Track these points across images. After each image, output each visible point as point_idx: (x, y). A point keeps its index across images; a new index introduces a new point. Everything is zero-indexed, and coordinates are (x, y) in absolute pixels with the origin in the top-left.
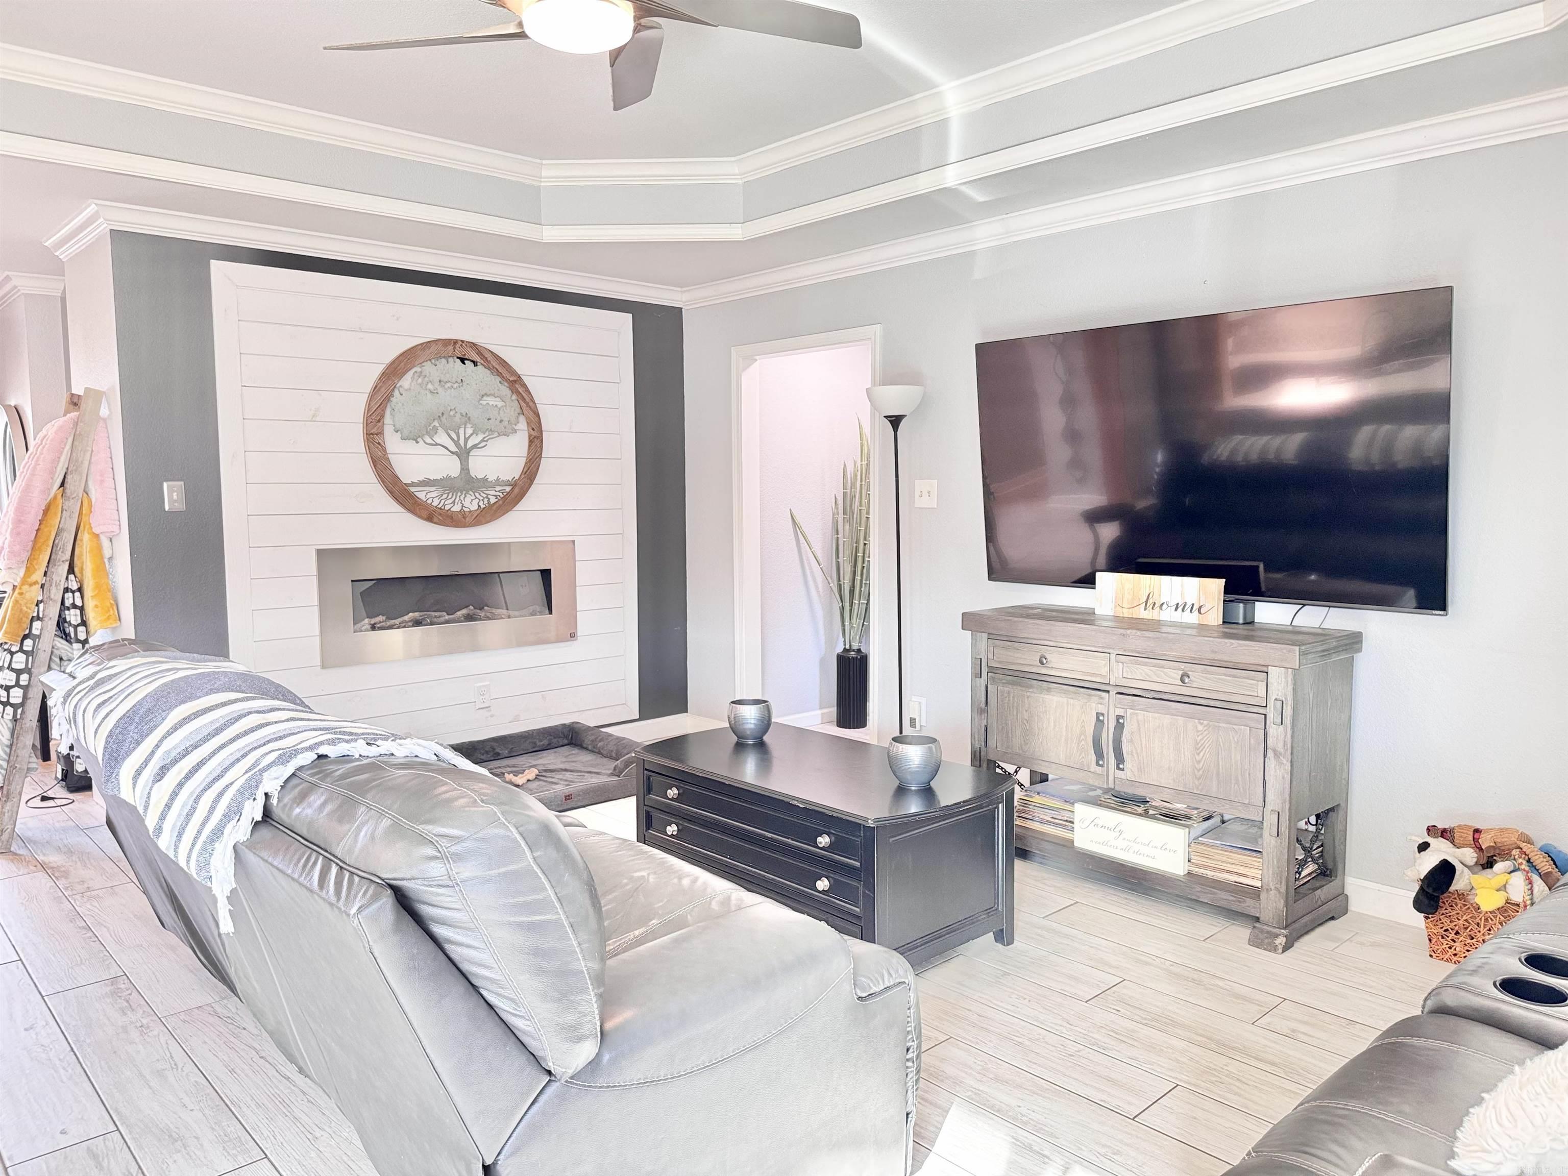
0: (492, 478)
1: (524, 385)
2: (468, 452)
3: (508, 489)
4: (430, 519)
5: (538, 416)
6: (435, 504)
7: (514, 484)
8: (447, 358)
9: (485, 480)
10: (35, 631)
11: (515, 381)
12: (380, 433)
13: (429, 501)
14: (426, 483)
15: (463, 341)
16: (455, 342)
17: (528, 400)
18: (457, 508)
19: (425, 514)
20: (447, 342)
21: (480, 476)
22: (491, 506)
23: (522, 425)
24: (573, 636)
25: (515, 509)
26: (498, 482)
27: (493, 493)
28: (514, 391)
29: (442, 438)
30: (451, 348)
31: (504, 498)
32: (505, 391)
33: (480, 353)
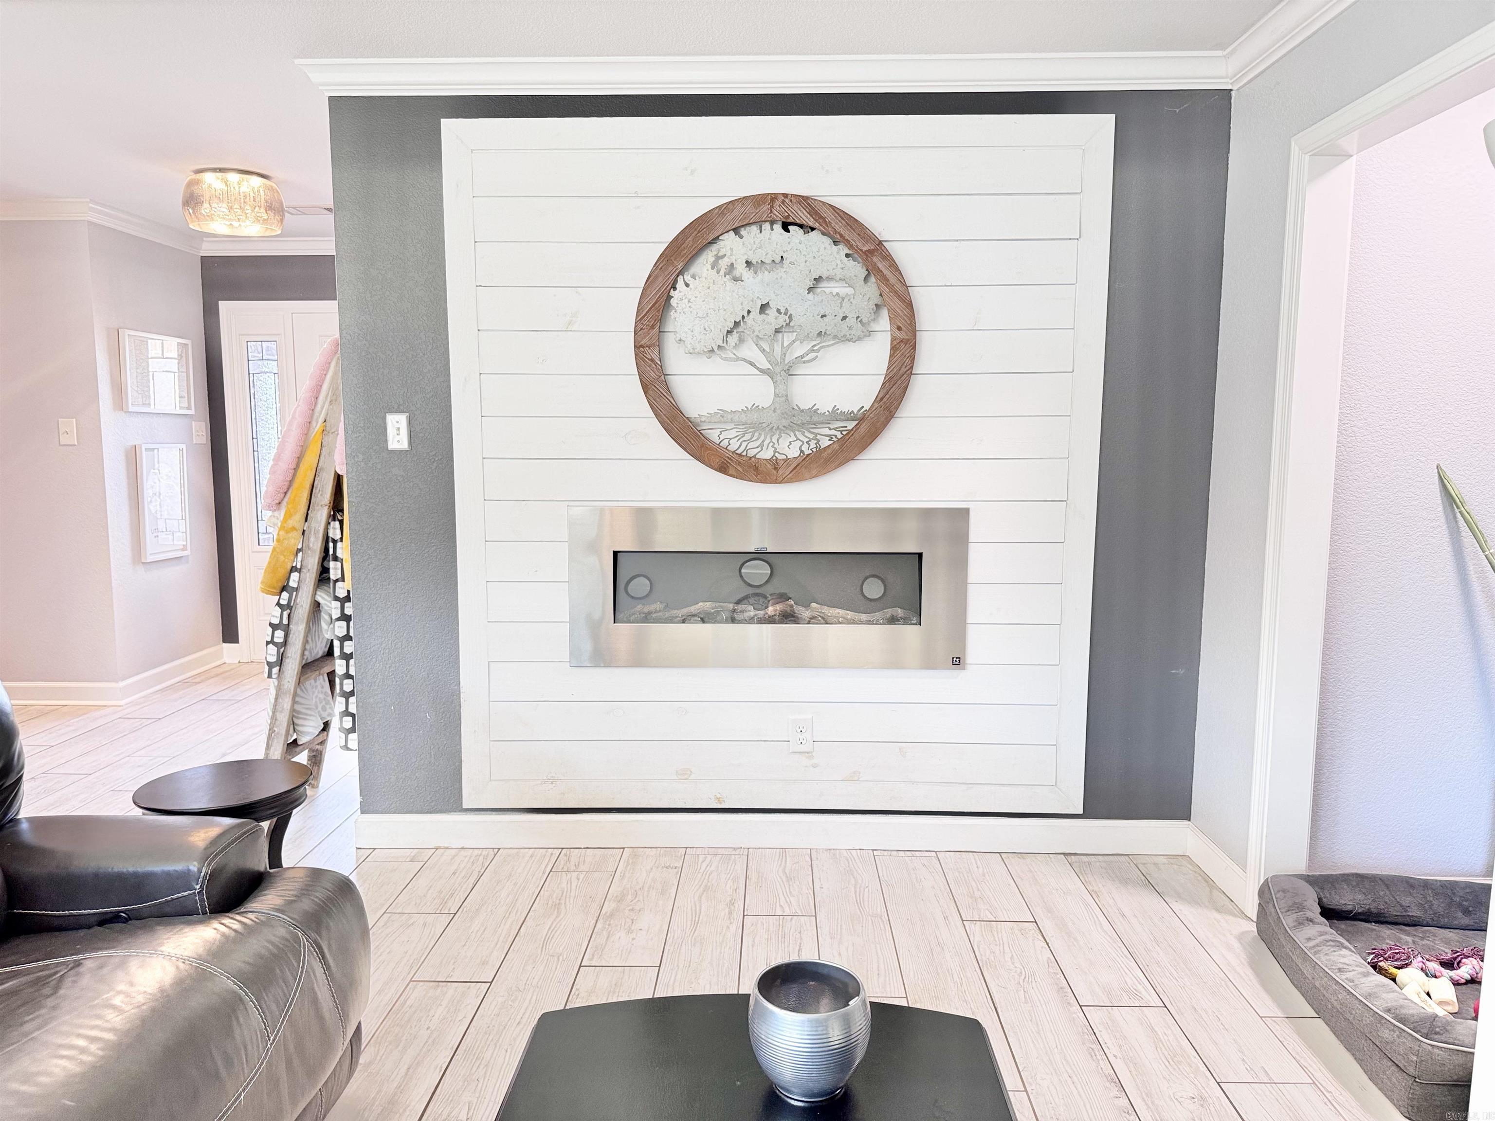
0: (825, 407)
1: (888, 257)
2: (789, 372)
3: (851, 425)
4: (723, 469)
5: (910, 305)
6: (733, 448)
7: (861, 418)
8: (759, 223)
9: (813, 411)
10: (293, 584)
11: (871, 252)
12: (658, 344)
13: (725, 444)
14: (723, 416)
15: (786, 195)
16: (773, 197)
17: (892, 280)
18: (767, 454)
19: (717, 461)
20: (758, 200)
21: (806, 405)
22: (820, 451)
23: (884, 323)
24: (958, 662)
25: (863, 456)
26: (835, 415)
27: (826, 431)
28: (871, 271)
29: (750, 351)
30: (766, 207)
31: (842, 441)
32: (856, 269)
33: (814, 212)
